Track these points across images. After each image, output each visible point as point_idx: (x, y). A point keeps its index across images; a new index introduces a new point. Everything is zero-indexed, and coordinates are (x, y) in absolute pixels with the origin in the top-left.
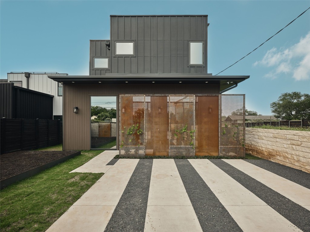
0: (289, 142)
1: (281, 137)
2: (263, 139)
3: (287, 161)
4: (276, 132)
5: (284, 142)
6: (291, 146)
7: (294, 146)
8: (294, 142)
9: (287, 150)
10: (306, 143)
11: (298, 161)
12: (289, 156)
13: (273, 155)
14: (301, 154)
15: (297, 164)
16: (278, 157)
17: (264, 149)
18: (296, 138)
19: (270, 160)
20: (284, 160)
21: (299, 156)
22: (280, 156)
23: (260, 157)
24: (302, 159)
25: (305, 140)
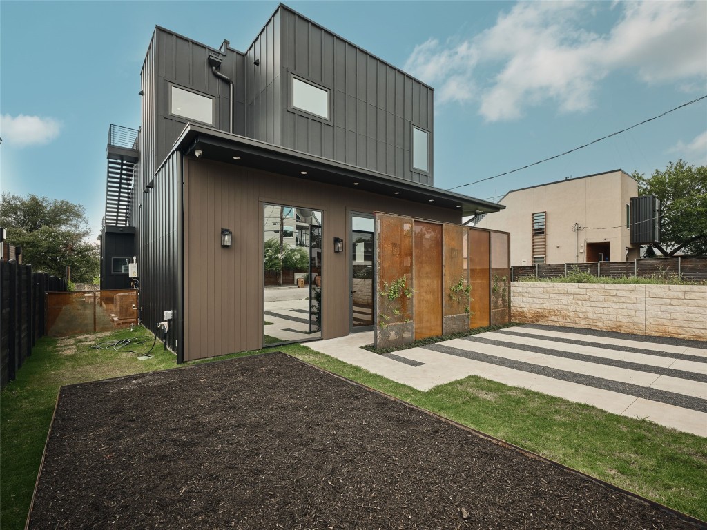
0: (571, 297)
1: (557, 292)
2: (523, 296)
3: (569, 320)
4: (548, 286)
5: (563, 297)
6: (574, 301)
7: (579, 302)
8: (579, 297)
9: (569, 307)
10: (597, 297)
11: (586, 318)
12: (572, 314)
13: (542, 316)
14: (590, 310)
15: (583, 322)
16: (553, 318)
17: (525, 310)
18: (582, 291)
19: (537, 323)
20: (562, 320)
21: (587, 312)
22: (556, 316)
23: (517, 321)
24: (591, 316)
25: (595, 293)
